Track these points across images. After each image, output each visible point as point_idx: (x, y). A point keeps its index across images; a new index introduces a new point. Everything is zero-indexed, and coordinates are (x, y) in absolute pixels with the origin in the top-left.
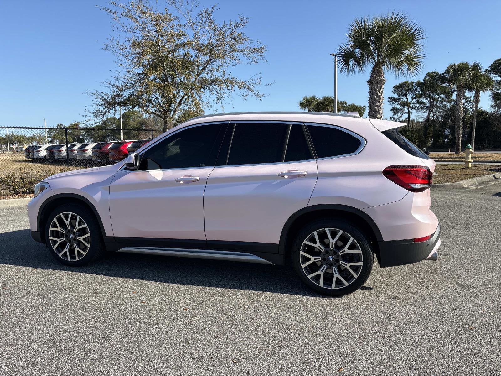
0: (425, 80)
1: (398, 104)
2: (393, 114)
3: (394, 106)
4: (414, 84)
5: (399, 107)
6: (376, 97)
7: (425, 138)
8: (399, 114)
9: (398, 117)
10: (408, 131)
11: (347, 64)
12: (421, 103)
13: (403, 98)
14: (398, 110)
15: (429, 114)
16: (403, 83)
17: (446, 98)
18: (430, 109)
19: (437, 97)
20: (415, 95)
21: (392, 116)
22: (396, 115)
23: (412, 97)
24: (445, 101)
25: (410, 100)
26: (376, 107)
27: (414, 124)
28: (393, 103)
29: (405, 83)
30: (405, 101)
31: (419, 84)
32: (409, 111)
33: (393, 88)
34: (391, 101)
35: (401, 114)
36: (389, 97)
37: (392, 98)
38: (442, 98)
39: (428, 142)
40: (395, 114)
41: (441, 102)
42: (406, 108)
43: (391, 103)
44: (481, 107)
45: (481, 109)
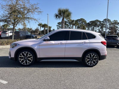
2: (57, 29)
11: (57, 17)
14: (59, 28)
17: (68, 26)
19: (66, 26)
30: (60, 26)
33: (58, 23)
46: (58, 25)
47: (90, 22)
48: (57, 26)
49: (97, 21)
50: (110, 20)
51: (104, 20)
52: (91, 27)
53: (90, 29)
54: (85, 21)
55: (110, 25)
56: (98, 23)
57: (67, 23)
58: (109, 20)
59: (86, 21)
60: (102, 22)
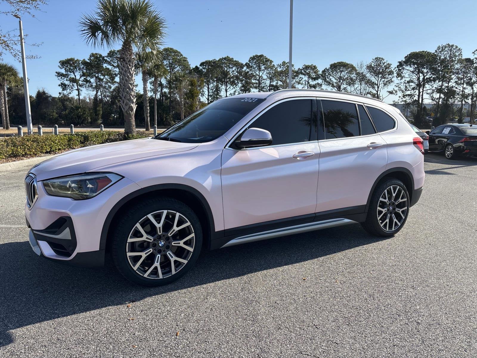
0: (90, 59)
1: (67, 80)
2: (61, 89)
3: (63, 81)
4: (80, 62)
5: (67, 83)
6: (129, 74)
7: (96, 115)
8: (68, 90)
9: (67, 94)
10: (80, 107)
11: (93, 35)
12: (87, 81)
13: (70, 75)
14: (67, 86)
15: (97, 93)
16: (69, 59)
17: (110, 79)
18: (97, 88)
19: (102, 77)
20: (82, 73)
21: (61, 92)
22: (66, 91)
23: (80, 75)
24: (109, 82)
25: (78, 77)
26: (130, 85)
27: (75, 102)
28: (61, 78)
29: (71, 60)
30: (73, 78)
31: (84, 63)
32: (78, 88)
33: (60, 62)
34: (59, 76)
35: (70, 90)
36: (56, 71)
37: (59, 73)
38: (106, 79)
39: (99, 120)
40: (63, 90)
41: (106, 83)
42: (75, 84)
43: (60, 78)
44: (139, 91)
45: (139, 93)
46: (63, 71)
47: (202, 64)
48: (59, 75)
49: (229, 61)
50: (271, 62)
51: (253, 58)
52: (208, 83)
53: (206, 93)
54: (183, 62)
55: (271, 79)
56: (233, 71)
57: (105, 65)
58: (268, 60)
59: (185, 60)
60: (245, 68)
